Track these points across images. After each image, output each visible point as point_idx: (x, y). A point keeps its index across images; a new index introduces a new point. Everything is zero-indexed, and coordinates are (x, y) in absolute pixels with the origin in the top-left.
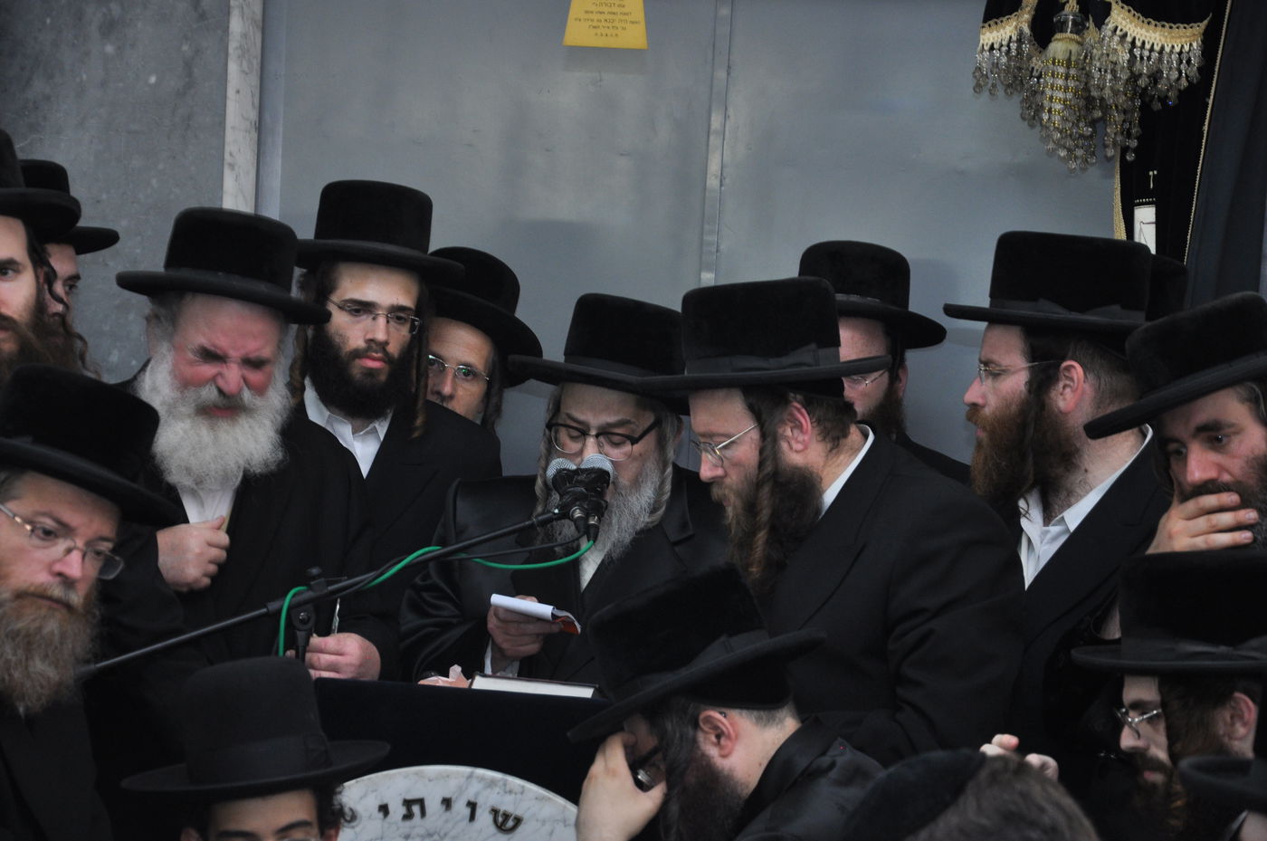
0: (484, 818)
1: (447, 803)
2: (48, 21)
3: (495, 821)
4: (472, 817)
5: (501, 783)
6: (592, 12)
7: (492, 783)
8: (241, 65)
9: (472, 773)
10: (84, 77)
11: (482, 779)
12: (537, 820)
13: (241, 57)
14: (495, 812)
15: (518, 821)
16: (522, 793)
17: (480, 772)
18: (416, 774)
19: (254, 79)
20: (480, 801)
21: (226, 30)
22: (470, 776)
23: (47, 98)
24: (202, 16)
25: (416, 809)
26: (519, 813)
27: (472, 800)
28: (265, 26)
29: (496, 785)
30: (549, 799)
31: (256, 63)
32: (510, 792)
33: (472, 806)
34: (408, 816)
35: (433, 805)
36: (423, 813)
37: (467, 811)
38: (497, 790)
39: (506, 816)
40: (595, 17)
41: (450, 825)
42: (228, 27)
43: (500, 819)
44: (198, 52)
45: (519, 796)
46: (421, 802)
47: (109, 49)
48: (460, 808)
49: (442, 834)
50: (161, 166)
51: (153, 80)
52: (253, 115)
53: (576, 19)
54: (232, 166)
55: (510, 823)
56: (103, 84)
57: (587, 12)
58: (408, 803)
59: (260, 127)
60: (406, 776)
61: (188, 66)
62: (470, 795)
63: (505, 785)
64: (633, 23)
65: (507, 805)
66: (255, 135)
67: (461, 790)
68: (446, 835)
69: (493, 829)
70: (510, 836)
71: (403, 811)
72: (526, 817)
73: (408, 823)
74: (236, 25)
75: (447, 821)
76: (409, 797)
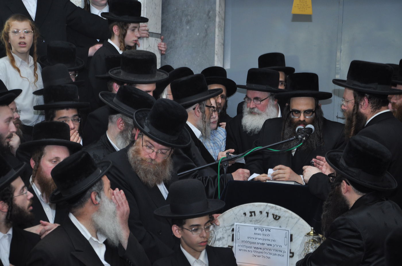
0: (271, 216)
1: (261, 212)
2: (174, 22)
3: (274, 217)
4: (268, 216)
5: (275, 207)
6: (299, 5)
7: (272, 207)
8: (219, 29)
9: (267, 205)
10: (182, 35)
11: (270, 206)
12: (285, 217)
13: (219, 27)
14: (273, 215)
15: (280, 217)
16: (280, 210)
17: (269, 204)
18: (253, 205)
19: (222, 33)
20: (269, 212)
21: (215, 21)
22: (267, 206)
23: (174, 40)
24: (209, 18)
25: (253, 214)
26: (280, 215)
27: (267, 212)
28: (225, 20)
29: (273, 208)
30: (287, 211)
31: (223, 29)
32: (277, 210)
33: (268, 213)
34: (251, 216)
35: (257, 213)
36: (255, 215)
37: (266, 214)
38: (274, 209)
39: (276, 216)
40: (299, 6)
41: (262, 218)
42: (215, 20)
43: (275, 217)
44: (208, 27)
45: (279, 211)
46: (254, 212)
47: (188, 27)
48: (264, 214)
49: (260, 220)
50: (200, 55)
51: (198, 34)
52: (222, 42)
53: (295, 7)
54: (217, 54)
55: (278, 218)
56: (187, 36)
57: (297, 5)
58: (251, 212)
59: (224, 44)
60: (250, 206)
61: (206, 30)
62: (267, 210)
63: (276, 208)
64: (309, 8)
65: (276, 213)
66: (223, 47)
67: (264, 209)
68: (261, 221)
69: (273, 219)
70: (278, 221)
71: (250, 214)
72: (281, 216)
73: (251, 217)
74: (217, 19)
75: (261, 217)
76: (251, 211)
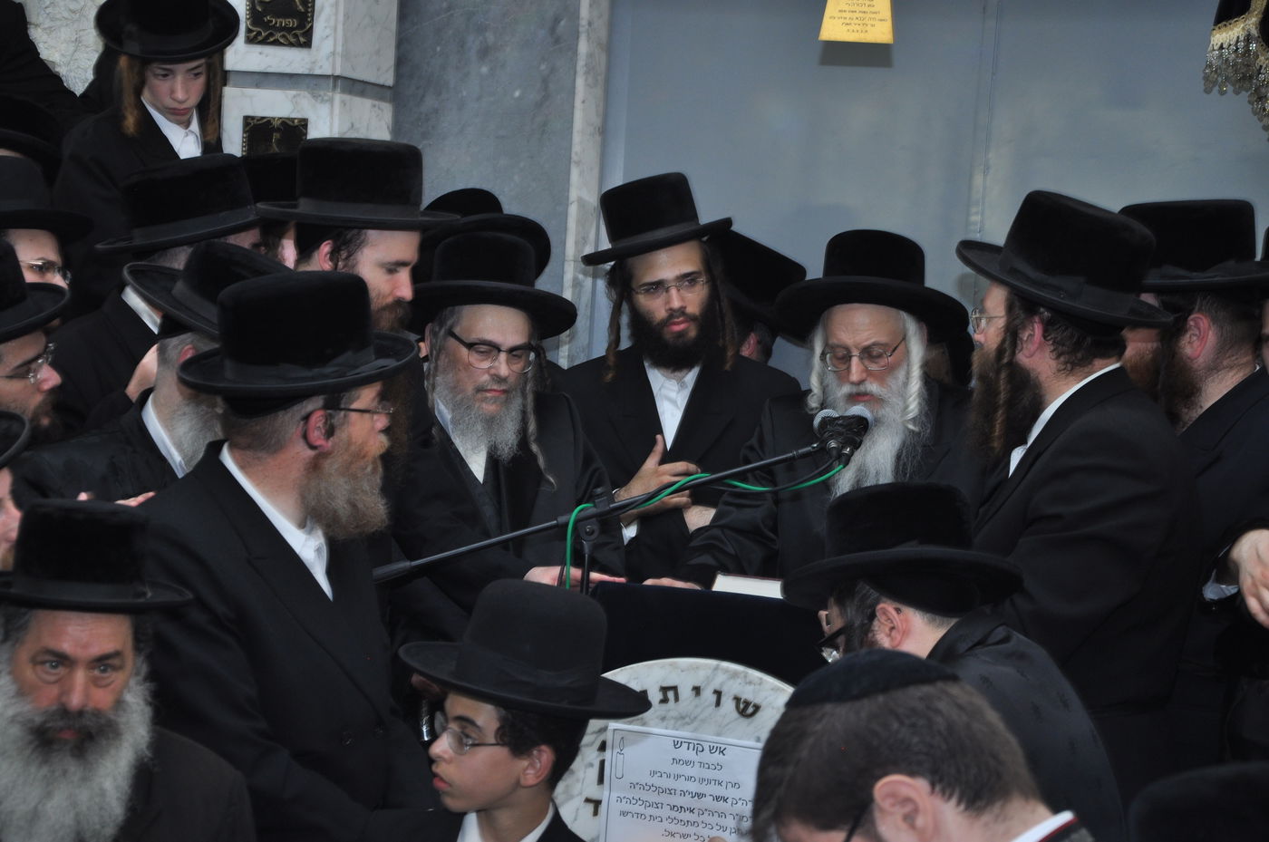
0: (728, 705)
1: (697, 690)
2: (438, 49)
3: (737, 707)
4: (718, 703)
5: (742, 675)
6: (845, 11)
7: (735, 675)
8: (586, 80)
9: (718, 665)
10: (465, 94)
11: (726, 671)
12: (773, 708)
13: (587, 73)
14: (737, 699)
15: (757, 708)
16: (760, 684)
17: (726, 665)
18: (671, 665)
19: (599, 91)
20: (725, 690)
21: (575, 52)
22: (717, 668)
23: (436, 111)
24: (557, 41)
25: (671, 695)
26: (757, 701)
27: (718, 689)
28: (609, 48)
29: (738, 677)
30: (783, 690)
31: (601, 78)
32: (750, 683)
33: (718, 693)
34: (665, 700)
35: (685, 692)
36: (677, 699)
37: (714, 698)
38: (739, 681)
39: (747, 704)
40: (848, 15)
41: (699, 710)
42: (577, 50)
43: (742, 706)
44: (553, 70)
45: (757, 687)
46: (675, 689)
47: (484, 70)
48: (708, 696)
49: (693, 716)
50: (522, 165)
51: (517, 94)
52: (597, 121)
53: (831, 18)
54: (578, 163)
55: (750, 710)
56: (479, 99)
57: (840, 11)
58: (664, 690)
59: (604, 131)
60: (663, 667)
61: (545, 81)
62: (715, 685)
63: (745, 677)
64: (881, 20)
65: (748, 694)
66: (598, 138)
67: (709, 680)
68: (695, 718)
69: (735, 714)
70: (750, 720)
71: (659, 696)
72: (763, 704)
73: (664, 706)
74: (583, 47)
75: (696, 706)
76: (665, 685)
